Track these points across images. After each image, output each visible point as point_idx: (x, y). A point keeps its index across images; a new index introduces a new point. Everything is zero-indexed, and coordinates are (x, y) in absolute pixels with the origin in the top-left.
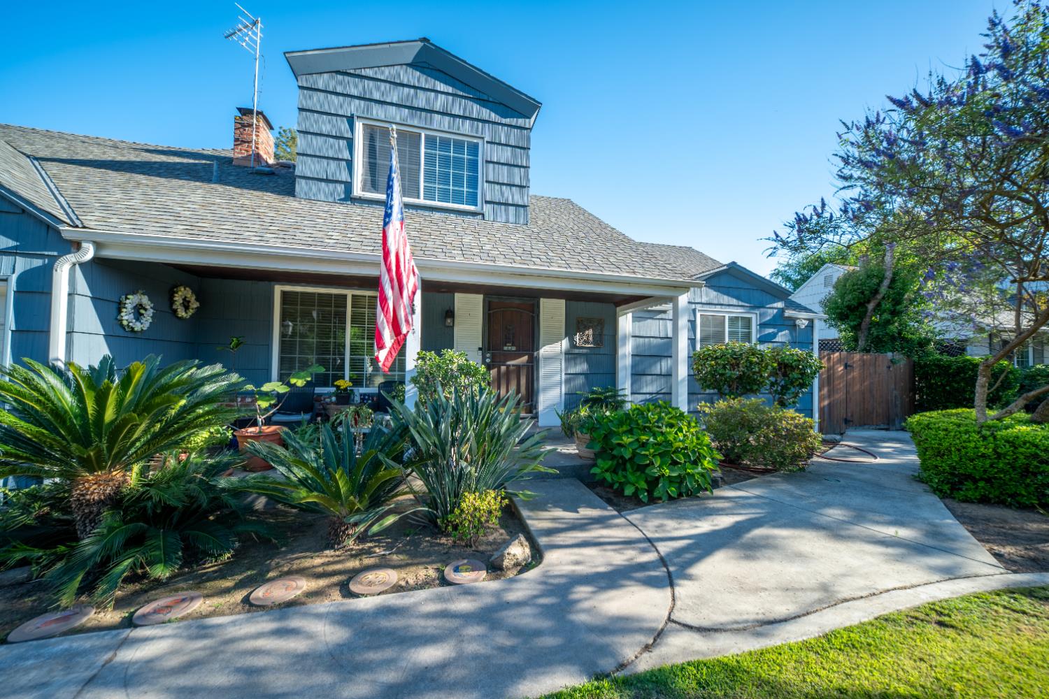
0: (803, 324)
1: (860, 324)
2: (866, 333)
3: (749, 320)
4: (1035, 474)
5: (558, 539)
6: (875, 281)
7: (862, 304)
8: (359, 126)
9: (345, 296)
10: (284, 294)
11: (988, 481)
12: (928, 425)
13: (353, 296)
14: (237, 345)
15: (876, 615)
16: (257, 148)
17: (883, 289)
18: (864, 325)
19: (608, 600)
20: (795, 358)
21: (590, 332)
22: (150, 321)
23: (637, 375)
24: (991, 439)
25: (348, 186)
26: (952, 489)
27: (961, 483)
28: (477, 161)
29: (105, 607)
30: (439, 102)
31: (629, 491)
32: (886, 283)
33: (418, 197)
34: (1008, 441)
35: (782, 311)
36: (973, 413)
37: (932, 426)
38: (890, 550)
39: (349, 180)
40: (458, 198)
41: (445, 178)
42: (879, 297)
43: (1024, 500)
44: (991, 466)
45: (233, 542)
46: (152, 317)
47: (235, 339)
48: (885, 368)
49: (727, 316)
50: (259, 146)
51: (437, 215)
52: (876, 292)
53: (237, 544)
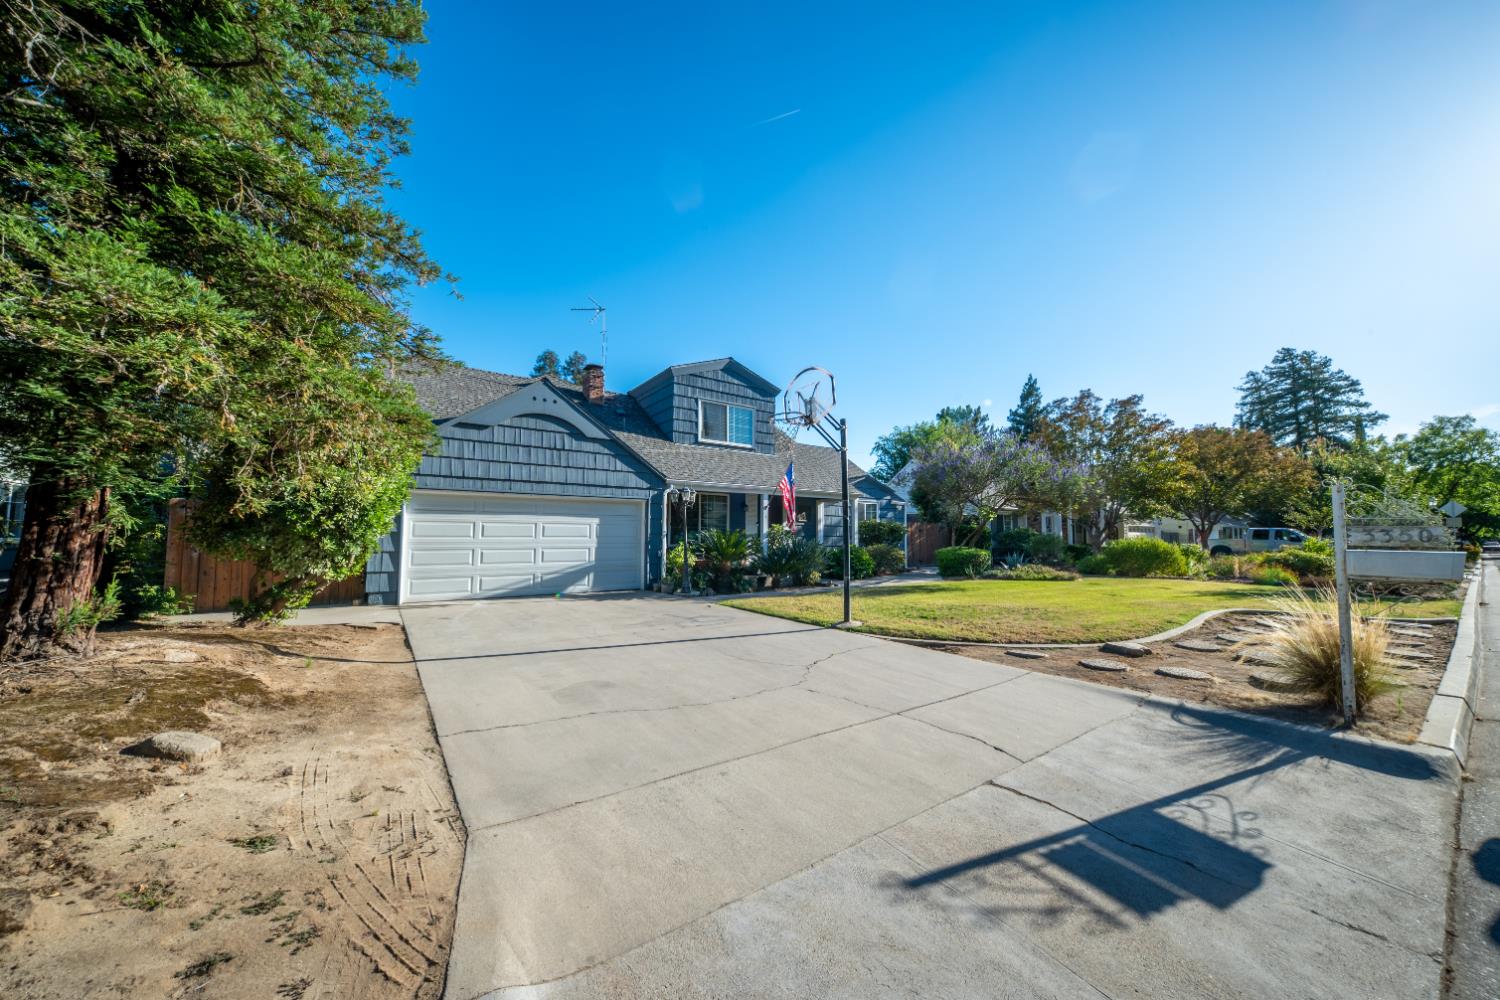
0: (900, 508)
3: (874, 506)
8: (700, 403)
18: (927, 507)
20: (896, 526)
23: (826, 538)
25: (696, 436)
28: (752, 420)
30: (734, 390)
33: (727, 442)
35: (890, 501)
39: (696, 433)
40: (744, 441)
41: (737, 430)
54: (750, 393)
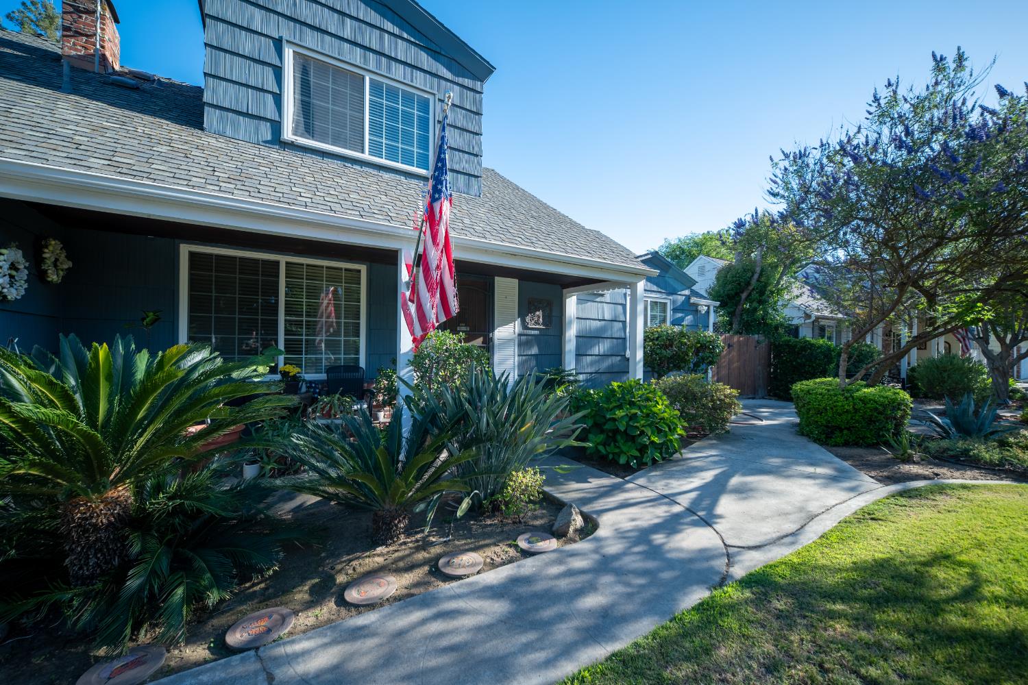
0: (703, 309)
1: (735, 311)
2: (739, 319)
3: (665, 304)
4: (874, 422)
5: (597, 505)
6: (749, 274)
7: (738, 294)
8: (288, 53)
9: (277, 263)
10: (192, 255)
11: (848, 429)
12: (808, 391)
13: (287, 263)
14: (153, 322)
15: (838, 521)
16: (103, 47)
17: (754, 282)
18: (738, 312)
19: (683, 540)
20: (708, 339)
21: (539, 313)
22: (26, 286)
23: (579, 355)
24: (851, 399)
25: (277, 126)
26: (827, 437)
27: (832, 433)
28: (428, 119)
29: (178, 643)
31: (622, 460)
32: (756, 276)
33: (363, 152)
34: (860, 400)
35: (688, 298)
36: (838, 380)
37: (811, 392)
38: (818, 481)
39: (277, 119)
40: (408, 160)
41: (393, 134)
42: (751, 288)
43: (869, 441)
44: (852, 419)
45: (277, 553)
46: (26, 281)
47: (151, 314)
48: (753, 348)
49: (649, 300)
50: (105, 45)
51: (386, 176)
52: (748, 284)
53: (282, 554)
54: (425, 60)
